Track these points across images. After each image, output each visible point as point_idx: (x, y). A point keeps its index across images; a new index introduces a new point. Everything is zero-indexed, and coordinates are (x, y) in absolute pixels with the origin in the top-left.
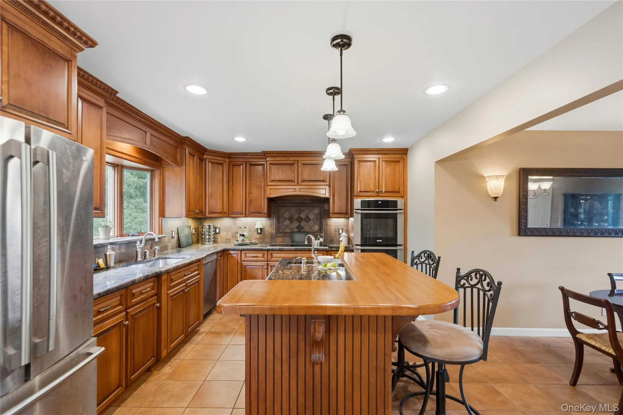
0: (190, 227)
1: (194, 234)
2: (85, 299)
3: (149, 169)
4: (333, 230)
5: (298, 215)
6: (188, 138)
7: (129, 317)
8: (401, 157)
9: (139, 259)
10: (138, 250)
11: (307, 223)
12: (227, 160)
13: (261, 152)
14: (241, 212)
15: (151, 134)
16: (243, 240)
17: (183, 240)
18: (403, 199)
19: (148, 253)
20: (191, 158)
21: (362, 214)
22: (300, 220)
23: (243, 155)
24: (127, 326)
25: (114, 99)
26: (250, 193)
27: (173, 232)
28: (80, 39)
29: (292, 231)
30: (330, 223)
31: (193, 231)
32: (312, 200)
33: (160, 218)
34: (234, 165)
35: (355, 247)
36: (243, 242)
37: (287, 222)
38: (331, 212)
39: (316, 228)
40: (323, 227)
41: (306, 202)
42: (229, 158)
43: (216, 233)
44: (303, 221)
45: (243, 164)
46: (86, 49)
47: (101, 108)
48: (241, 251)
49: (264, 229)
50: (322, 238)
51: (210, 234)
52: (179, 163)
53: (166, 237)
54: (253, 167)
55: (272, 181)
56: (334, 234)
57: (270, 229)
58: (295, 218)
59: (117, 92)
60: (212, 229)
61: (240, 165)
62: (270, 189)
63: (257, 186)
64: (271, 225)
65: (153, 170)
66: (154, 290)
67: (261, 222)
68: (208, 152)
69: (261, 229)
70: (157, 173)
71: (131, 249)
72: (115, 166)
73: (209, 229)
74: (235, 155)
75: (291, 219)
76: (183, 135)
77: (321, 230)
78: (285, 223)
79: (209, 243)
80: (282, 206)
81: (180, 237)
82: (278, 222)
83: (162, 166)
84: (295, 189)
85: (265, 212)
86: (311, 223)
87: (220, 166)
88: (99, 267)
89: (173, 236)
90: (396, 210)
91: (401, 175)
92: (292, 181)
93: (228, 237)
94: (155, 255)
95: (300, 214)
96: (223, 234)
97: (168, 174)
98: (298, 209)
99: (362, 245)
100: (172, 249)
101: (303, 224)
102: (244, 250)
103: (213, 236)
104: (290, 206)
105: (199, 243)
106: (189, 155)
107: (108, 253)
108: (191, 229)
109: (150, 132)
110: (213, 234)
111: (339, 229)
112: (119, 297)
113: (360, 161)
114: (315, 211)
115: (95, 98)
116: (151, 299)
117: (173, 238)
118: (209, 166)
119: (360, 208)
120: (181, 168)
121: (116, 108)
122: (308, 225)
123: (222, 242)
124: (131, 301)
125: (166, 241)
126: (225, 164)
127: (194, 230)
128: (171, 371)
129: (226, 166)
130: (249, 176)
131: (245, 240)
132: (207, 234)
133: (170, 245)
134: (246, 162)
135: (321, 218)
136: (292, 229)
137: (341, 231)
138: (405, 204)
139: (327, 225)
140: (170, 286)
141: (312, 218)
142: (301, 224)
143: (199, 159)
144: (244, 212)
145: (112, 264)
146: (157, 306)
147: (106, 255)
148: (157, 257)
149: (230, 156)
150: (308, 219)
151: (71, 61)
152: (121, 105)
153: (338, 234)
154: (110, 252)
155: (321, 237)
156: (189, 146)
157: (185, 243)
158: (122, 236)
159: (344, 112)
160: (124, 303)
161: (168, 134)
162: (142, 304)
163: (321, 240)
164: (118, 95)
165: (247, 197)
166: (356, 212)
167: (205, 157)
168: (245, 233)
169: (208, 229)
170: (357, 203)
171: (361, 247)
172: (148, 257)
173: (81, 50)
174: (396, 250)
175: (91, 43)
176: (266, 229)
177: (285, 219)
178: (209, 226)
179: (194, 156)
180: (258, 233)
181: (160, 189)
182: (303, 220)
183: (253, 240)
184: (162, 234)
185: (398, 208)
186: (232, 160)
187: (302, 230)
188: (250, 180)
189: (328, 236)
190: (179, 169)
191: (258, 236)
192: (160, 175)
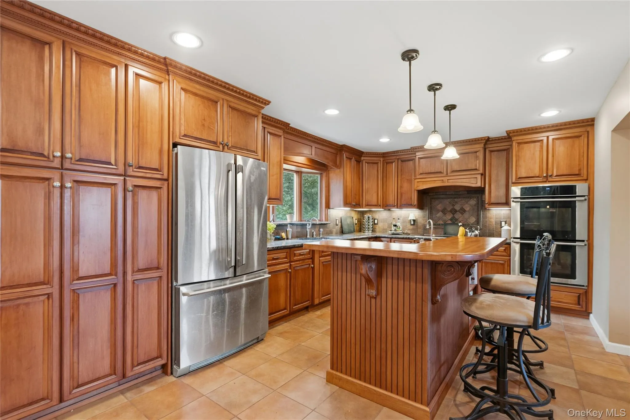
0: (353, 218)
1: (356, 224)
2: (263, 246)
3: (318, 173)
4: (494, 223)
5: (451, 207)
6: (344, 145)
7: (292, 268)
8: (584, 130)
9: (308, 237)
10: (307, 230)
11: (462, 215)
12: (382, 159)
13: (410, 148)
14: (394, 205)
15: (315, 147)
16: (395, 230)
17: (345, 228)
18: (586, 183)
19: (314, 233)
20: (348, 161)
21: (521, 202)
22: (454, 211)
23: (395, 152)
24: (290, 273)
25: (289, 128)
26: (401, 187)
27: (337, 221)
28: (262, 102)
29: (445, 223)
30: (489, 215)
31: (355, 222)
32: (467, 191)
33: (326, 209)
34: (387, 163)
35: (512, 239)
36: (395, 232)
37: (440, 214)
38: (487, 203)
39: (473, 220)
40: (480, 219)
41: (461, 193)
42: (383, 157)
43: (375, 224)
44: (457, 213)
45: (395, 161)
46: (266, 106)
47: (281, 136)
48: (391, 239)
49: (417, 221)
50: (477, 231)
51: (369, 224)
52: (338, 166)
53: (330, 223)
54: (404, 163)
55: (421, 174)
56: (495, 227)
57: (423, 220)
58: (449, 210)
59: (290, 124)
60: (371, 220)
61: (392, 163)
62: (418, 182)
63: (407, 180)
64: (424, 217)
65: (321, 173)
66: (309, 255)
67: (413, 214)
68: (365, 154)
69: (414, 220)
70: (324, 174)
71: (304, 229)
72: (297, 172)
73: (369, 220)
74: (388, 154)
75: (444, 211)
76: (341, 144)
77: (478, 222)
78: (438, 215)
79: (368, 232)
80: (434, 198)
81: (343, 224)
82: (431, 214)
83: (328, 169)
84: (443, 180)
85: (415, 204)
86: (466, 215)
87: (375, 166)
88: (282, 238)
89: (337, 223)
90: (575, 197)
91: (583, 153)
92: (440, 172)
93: (385, 228)
94: (320, 235)
95: (453, 205)
96: (380, 225)
97: (332, 175)
98: (452, 201)
99: (521, 238)
100: (336, 233)
101: (458, 215)
102: (392, 238)
103: (372, 226)
104: (442, 198)
105: (361, 232)
106: (346, 159)
107: (288, 230)
108: (353, 220)
109: (314, 145)
110: (372, 224)
111: (501, 222)
112: (286, 253)
113: (519, 144)
114: (471, 202)
115: (277, 131)
116: (307, 261)
117: (337, 225)
118: (365, 167)
119: (519, 196)
120: (340, 170)
121: (291, 134)
122: (463, 217)
123: (379, 232)
124: (293, 258)
125: (331, 227)
126: (380, 163)
127: (356, 220)
128: (320, 314)
129: (380, 165)
130: (400, 172)
131: (397, 230)
132: (366, 224)
133: (334, 230)
134: (398, 159)
135: (478, 209)
136: (445, 221)
137: (503, 223)
138: (590, 190)
139: (485, 217)
140: (322, 255)
141: (467, 209)
142: (455, 216)
143: (356, 161)
144: (395, 205)
145: (290, 237)
146: (311, 266)
147: (287, 231)
148: (321, 236)
149: (384, 155)
150: (463, 211)
151: (258, 116)
152: (294, 132)
153: (500, 227)
154: (289, 229)
155: (477, 229)
156: (346, 151)
157: (347, 230)
158: (301, 221)
159: (412, 110)
160: (289, 258)
161: (329, 145)
162: (301, 262)
163: (477, 232)
164: (290, 125)
165: (399, 191)
166: (513, 201)
167: (362, 158)
168: (398, 224)
169: (367, 219)
170: (516, 191)
171: (520, 240)
172: (315, 236)
173: (263, 108)
174: (575, 246)
175: (267, 103)
176: (418, 220)
177: (438, 211)
178: (369, 217)
179: (351, 159)
180: (411, 225)
181: (326, 187)
182: (457, 211)
183: (406, 231)
184: (327, 221)
185: (577, 195)
186: (386, 159)
187: (456, 223)
188: (401, 175)
189: (487, 229)
190: (338, 170)
191: (412, 227)
192: (326, 176)
